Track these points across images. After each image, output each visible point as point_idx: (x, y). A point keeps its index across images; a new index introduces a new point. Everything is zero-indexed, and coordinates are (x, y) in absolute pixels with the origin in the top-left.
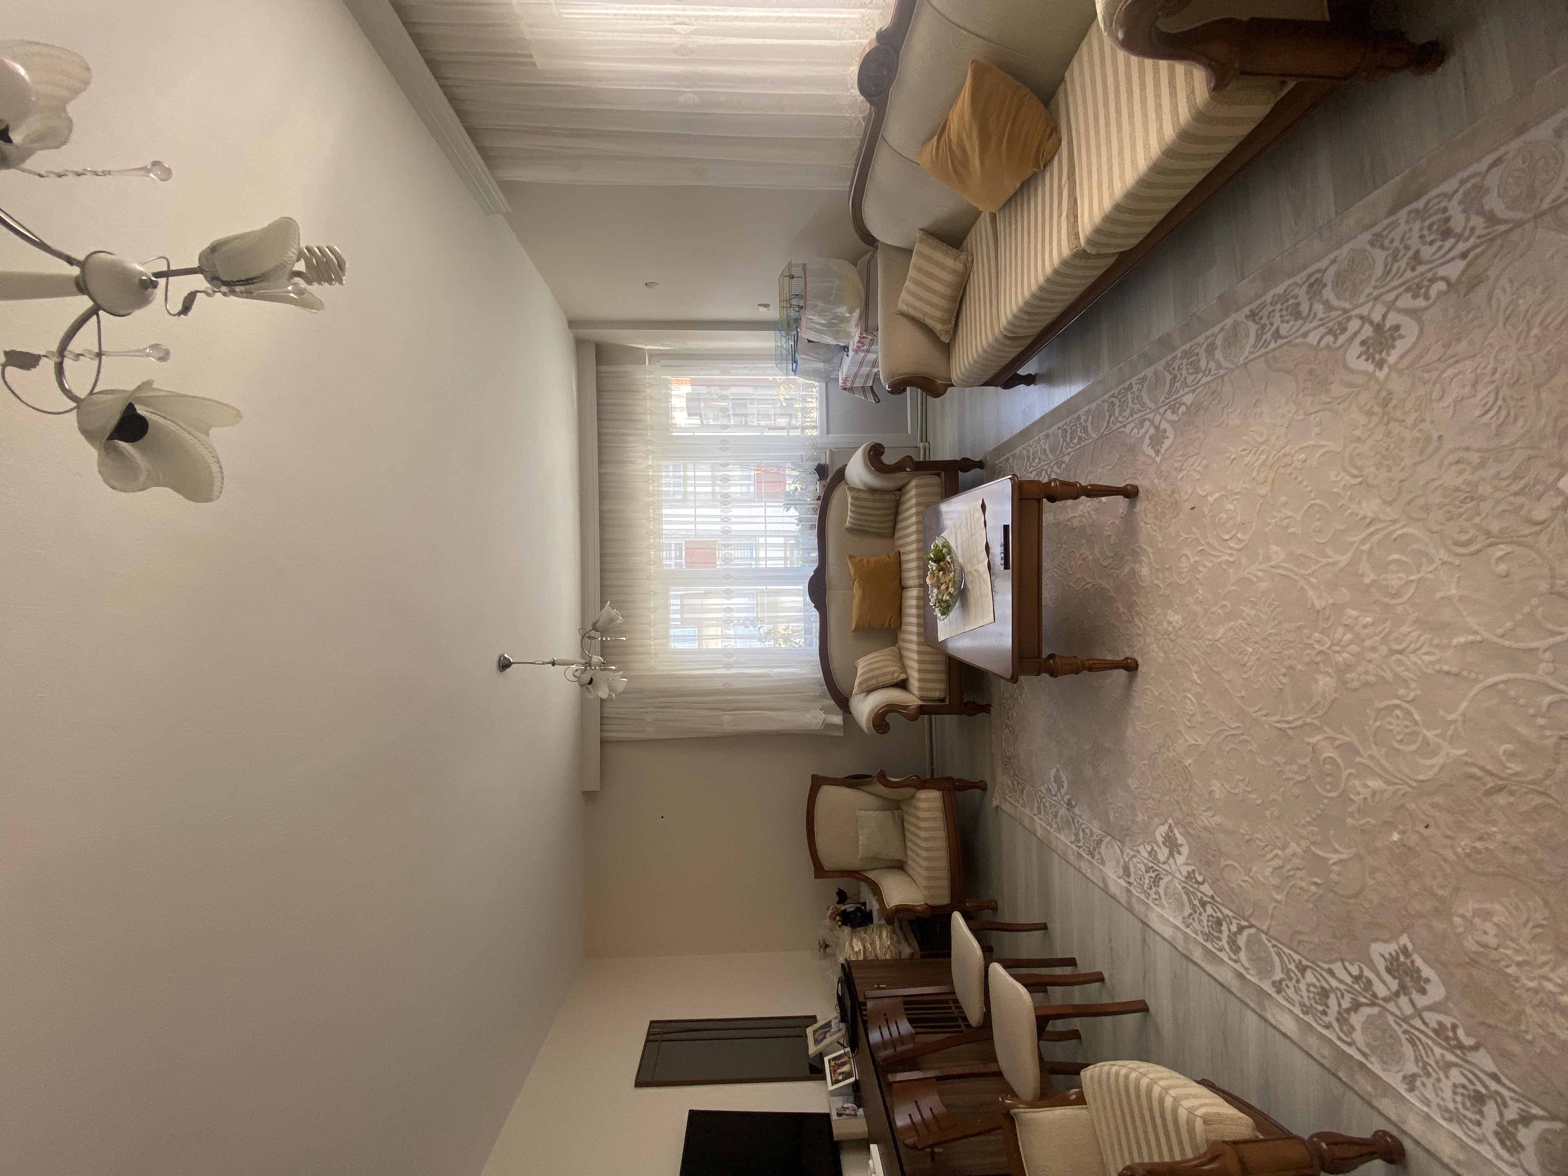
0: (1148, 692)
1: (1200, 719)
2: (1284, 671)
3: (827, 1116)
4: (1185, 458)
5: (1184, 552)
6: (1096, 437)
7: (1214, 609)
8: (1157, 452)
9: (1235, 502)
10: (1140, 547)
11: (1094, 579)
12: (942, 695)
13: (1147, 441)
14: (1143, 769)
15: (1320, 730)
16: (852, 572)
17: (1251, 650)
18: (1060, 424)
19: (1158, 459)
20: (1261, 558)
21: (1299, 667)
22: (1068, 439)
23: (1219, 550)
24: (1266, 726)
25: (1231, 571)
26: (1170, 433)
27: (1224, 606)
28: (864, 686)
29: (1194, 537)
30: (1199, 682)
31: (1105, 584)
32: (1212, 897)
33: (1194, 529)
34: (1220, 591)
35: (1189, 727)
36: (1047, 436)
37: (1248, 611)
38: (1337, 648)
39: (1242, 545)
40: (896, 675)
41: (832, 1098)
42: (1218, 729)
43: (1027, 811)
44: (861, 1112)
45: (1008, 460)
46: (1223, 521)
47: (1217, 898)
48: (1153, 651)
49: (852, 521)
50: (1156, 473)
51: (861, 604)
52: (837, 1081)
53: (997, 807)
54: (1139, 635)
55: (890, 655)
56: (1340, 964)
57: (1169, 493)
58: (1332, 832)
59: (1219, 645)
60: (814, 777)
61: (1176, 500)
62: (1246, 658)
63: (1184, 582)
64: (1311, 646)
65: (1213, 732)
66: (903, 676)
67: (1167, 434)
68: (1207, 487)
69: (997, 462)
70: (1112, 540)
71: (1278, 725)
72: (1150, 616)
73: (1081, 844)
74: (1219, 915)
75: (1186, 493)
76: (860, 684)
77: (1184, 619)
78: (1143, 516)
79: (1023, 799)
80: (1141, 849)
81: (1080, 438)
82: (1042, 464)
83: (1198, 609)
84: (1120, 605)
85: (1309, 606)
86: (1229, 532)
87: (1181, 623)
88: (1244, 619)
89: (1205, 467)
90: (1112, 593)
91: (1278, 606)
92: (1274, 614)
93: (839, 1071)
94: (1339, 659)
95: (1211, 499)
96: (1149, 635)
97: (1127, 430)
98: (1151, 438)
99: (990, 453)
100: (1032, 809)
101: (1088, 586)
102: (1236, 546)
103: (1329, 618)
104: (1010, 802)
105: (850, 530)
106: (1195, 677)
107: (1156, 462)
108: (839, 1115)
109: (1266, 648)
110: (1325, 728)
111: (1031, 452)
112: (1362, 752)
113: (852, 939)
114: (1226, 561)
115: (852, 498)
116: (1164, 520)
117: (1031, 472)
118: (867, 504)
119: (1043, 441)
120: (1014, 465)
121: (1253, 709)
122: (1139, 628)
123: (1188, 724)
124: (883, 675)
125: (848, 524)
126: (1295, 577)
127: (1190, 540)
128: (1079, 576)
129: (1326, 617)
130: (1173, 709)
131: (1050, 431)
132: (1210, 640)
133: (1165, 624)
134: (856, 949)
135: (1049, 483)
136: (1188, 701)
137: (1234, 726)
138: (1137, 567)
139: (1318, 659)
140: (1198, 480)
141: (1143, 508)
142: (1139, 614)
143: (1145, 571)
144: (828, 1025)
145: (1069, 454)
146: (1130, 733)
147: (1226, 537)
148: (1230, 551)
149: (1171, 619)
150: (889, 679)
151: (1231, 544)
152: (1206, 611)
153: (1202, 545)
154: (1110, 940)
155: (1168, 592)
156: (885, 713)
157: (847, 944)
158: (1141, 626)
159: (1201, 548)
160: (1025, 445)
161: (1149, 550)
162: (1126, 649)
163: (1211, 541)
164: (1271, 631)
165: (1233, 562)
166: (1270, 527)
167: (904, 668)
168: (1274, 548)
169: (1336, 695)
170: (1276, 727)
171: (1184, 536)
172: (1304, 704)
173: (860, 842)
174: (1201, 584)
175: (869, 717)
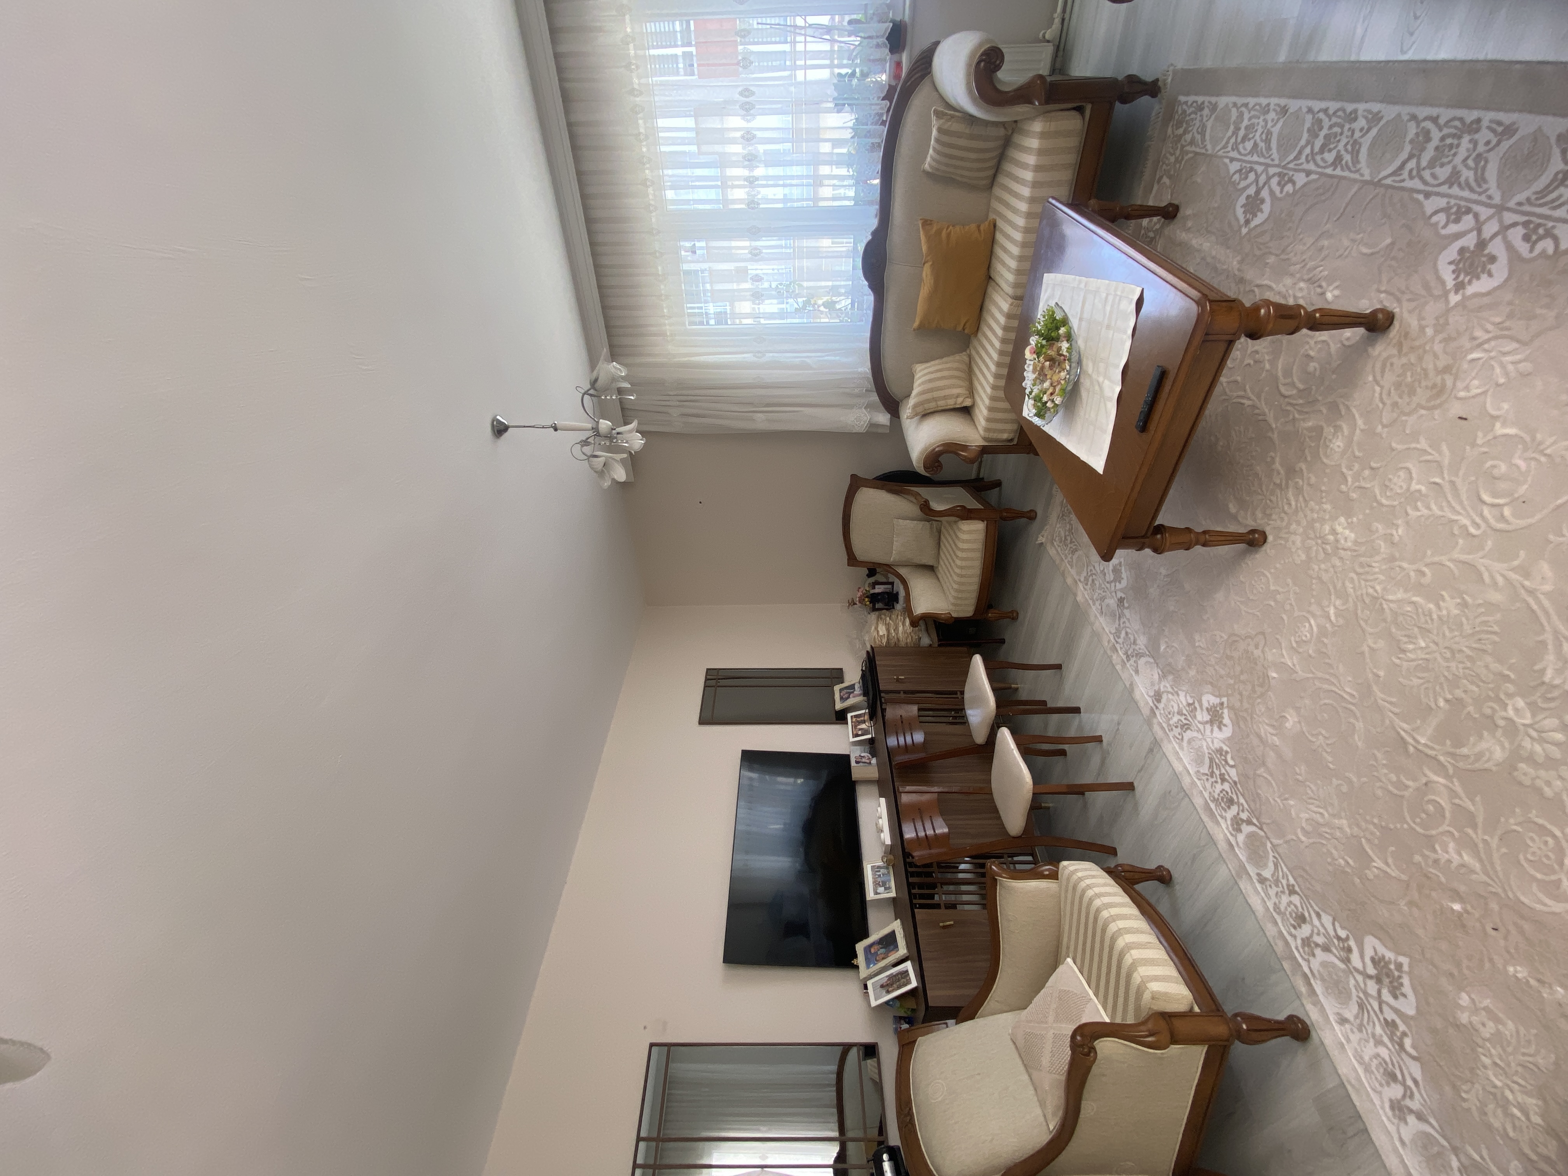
0: (1264, 580)
1: (1311, 652)
2: (1449, 697)
3: (847, 758)
4: (1499, 333)
5: (1409, 465)
6: (1367, 177)
7: (1405, 565)
8: (1459, 287)
9: (1533, 463)
10: (1348, 408)
11: (1259, 397)
12: (1011, 436)
13: (1452, 252)
14: (1218, 639)
15: (1447, 776)
16: (924, 248)
17: (1423, 644)
18: (1317, 105)
19: (1454, 299)
20: (1516, 563)
21: (1471, 709)
22: (1318, 143)
23: (1461, 503)
24: (1387, 722)
25: (1461, 541)
26: (1500, 271)
27: (1423, 574)
28: (920, 409)
29: (1436, 456)
30: (1333, 618)
31: (1270, 418)
32: (1235, 783)
33: (1444, 447)
34: (1429, 552)
35: (1293, 647)
36: (1284, 110)
37: (1450, 605)
38: (1534, 734)
39: (1501, 526)
40: (960, 400)
41: (853, 747)
42: (1327, 677)
43: (1073, 572)
44: (874, 761)
45: (1201, 108)
46: (1496, 472)
47: (1239, 786)
48: (1294, 543)
49: (934, 164)
50: (1437, 319)
51: (930, 298)
52: (857, 735)
53: (1042, 544)
54: (1285, 513)
55: (957, 369)
56: (1331, 919)
57: (1441, 364)
58: (1393, 849)
59: (1385, 606)
60: (853, 476)
61: (1444, 386)
62: (1411, 647)
63: (1384, 501)
64: (1505, 706)
65: (1320, 675)
66: (968, 403)
67: (1493, 267)
68: (1506, 406)
69: (1182, 98)
70: (1313, 366)
71: (1402, 733)
72: (1312, 503)
73: (1120, 641)
74: (1235, 797)
75: (1467, 388)
76: (915, 406)
77: (1356, 542)
78: (1378, 365)
79: (1072, 558)
80: (1182, 694)
81: (1339, 158)
82: (1255, 158)
83: (1384, 548)
84: (1277, 460)
85: (1537, 667)
86: (1495, 495)
87: (1349, 544)
88: (1439, 607)
89: (1524, 375)
90: (1275, 436)
91: (1495, 633)
92: (1483, 636)
93: (859, 727)
94: (1527, 743)
95: (1500, 429)
96: (1298, 523)
97: (1430, 205)
98: (1462, 251)
99: (1175, 73)
100: (1079, 574)
101: (1247, 402)
102: (1492, 521)
103: (1553, 699)
104: (1057, 551)
105: (930, 176)
106: (1332, 611)
107: (1447, 301)
108: (857, 762)
109: (1446, 660)
110: (1455, 780)
111: (1246, 122)
112: (1480, 832)
113: (877, 624)
114: (1464, 527)
115: (940, 130)
116: (1406, 399)
117: (1232, 160)
118: (962, 142)
119: (1272, 115)
120: (1209, 124)
121: (1382, 696)
122: (1290, 504)
123: (1295, 645)
124: (945, 398)
125: (927, 166)
126: (1546, 624)
127: (1429, 458)
128: (1239, 378)
129: (1549, 696)
130: (1285, 617)
131: (1294, 105)
132: (1376, 591)
133: (1327, 528)
134: (881, 633)
135: (1256, 308)
136: (1307, 625)
137: (1348, 690)
138: (1328, 430)
139: (1502, 723)
140: (1498, 385)
141: (1385, 355)
142: (1299, 490)
143: (1338, 444)
144: (852, 687)
145: (1308, 173)
146: (1220, 596)
147: (1486, 498)
148: (1478, 520)
149: (1339, 529)
150: (951, 403)
151: (1486, 512)
152: (1392, 559)
153: (1443, 479)
154: (1119, 724)
155: (1354, 495)
156: (940, 453)
157: (873, 628)
158: (1293, 503)
159: (1438, 480)
160: (1240, 101)
161: (1360, 422)
162: (1259, 515)
163: (1459, 481)
164: (1465, 649)
165: (1474, 536)
166: (1561, 539)
167: (971, 391)
168: (1545, 568)
169: (1494, 769)
170: (1398, 733)
171: (1423, 444)
172: (1448, 742)
173: (894, 548)
174: (1407, 523)
175: (921, 453)
